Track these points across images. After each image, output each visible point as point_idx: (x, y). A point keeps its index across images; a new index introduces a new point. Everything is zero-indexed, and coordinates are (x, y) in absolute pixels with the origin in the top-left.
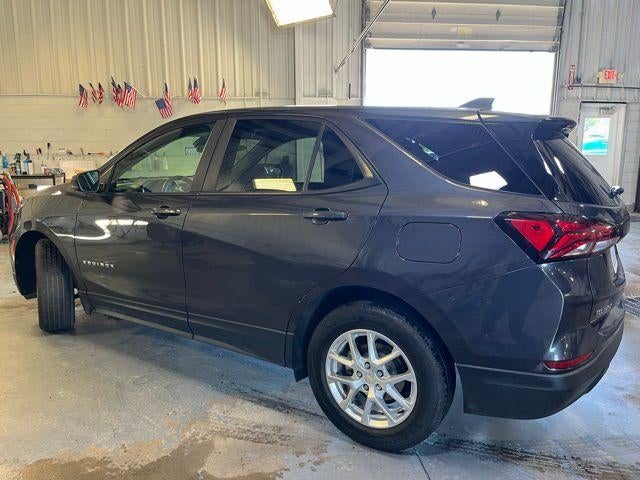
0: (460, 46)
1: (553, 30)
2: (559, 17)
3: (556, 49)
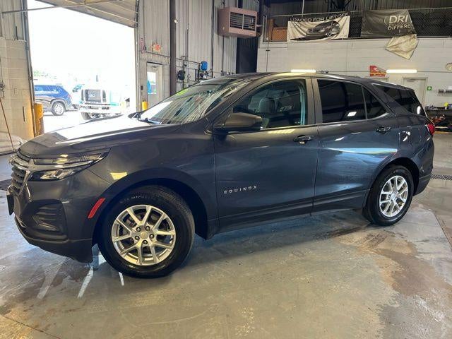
1: (133, 13)
2: (136, 6)
3: (136, 26)
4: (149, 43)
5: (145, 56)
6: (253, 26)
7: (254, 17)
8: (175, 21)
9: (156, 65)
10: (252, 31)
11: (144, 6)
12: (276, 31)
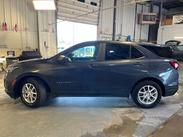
0: (79, 22)
1: (97, 20)
2: (98, 18)
3: (98, 25)
4: (103, 30)
5: (101, 35)
6: (154, 19)
7: (155, 16)
8: (115, 21)
9: (106, 38)
10: (154, 22)
11: (102, 18)
12: (167, 20)
